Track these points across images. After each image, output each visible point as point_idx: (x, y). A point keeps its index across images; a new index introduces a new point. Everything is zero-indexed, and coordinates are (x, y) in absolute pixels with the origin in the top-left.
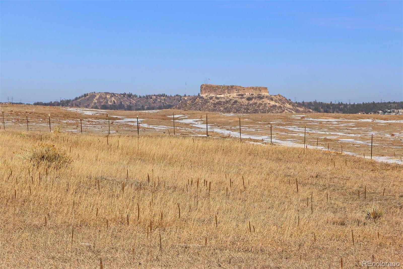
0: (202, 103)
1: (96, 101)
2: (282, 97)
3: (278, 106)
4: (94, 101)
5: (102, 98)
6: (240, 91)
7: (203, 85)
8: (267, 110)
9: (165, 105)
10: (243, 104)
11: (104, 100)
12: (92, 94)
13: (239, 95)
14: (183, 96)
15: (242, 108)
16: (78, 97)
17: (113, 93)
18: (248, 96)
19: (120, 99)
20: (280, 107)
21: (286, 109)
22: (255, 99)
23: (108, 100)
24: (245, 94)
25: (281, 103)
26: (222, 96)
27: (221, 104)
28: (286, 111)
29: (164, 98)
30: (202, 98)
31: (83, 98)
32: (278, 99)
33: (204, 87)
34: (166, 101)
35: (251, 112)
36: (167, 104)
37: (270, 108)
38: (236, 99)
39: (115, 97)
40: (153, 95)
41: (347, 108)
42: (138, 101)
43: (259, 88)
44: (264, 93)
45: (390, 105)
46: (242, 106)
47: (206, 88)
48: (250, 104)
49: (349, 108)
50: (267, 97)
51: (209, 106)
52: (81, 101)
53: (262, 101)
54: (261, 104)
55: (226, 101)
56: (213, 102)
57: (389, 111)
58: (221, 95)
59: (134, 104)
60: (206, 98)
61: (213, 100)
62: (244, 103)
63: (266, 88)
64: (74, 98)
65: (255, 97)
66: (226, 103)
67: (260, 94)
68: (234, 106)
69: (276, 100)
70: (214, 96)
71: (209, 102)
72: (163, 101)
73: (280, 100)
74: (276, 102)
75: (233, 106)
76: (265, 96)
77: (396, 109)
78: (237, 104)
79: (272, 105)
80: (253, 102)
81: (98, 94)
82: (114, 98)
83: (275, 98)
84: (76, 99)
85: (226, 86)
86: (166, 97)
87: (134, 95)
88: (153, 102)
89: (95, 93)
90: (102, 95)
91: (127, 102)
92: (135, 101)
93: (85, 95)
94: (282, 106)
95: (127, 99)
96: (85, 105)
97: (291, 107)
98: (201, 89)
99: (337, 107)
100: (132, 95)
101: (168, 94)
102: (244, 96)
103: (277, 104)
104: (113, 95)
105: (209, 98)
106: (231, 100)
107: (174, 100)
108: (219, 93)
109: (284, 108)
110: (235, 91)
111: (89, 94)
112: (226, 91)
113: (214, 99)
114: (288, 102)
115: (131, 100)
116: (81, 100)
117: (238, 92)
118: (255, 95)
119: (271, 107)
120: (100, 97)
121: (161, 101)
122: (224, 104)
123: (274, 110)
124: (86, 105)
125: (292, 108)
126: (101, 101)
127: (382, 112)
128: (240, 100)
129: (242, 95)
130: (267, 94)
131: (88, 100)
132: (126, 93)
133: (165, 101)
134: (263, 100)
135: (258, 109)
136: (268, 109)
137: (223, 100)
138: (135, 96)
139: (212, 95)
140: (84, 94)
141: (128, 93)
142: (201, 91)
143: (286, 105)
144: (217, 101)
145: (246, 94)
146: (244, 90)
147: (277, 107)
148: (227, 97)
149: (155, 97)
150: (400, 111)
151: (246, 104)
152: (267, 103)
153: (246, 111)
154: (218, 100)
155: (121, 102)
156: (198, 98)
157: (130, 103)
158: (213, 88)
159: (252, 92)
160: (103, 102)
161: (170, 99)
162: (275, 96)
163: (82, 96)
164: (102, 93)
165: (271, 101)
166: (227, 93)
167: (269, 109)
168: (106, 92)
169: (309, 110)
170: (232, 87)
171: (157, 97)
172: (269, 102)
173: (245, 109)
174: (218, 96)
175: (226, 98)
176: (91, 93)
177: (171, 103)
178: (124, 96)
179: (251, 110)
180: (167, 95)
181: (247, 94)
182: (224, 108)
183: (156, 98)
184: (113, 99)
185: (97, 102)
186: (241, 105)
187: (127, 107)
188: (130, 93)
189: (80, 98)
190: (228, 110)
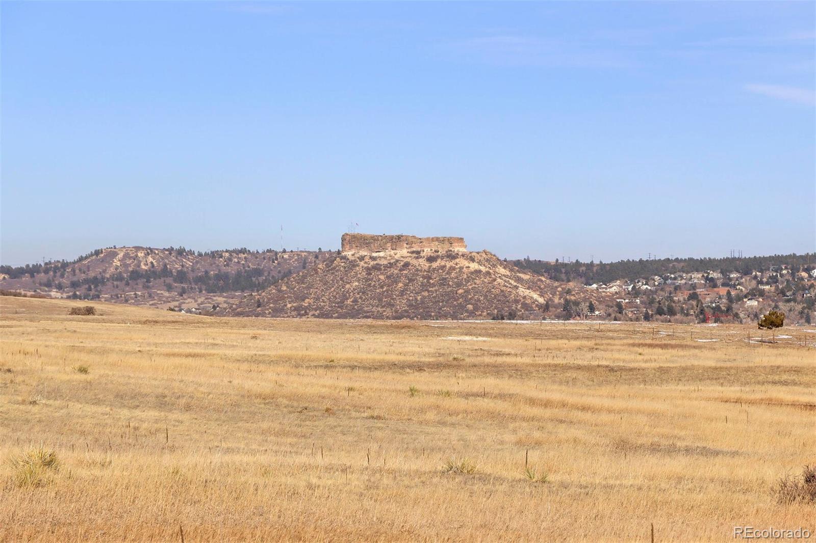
0: (345, 268)
1: (118, 264)
2: (491, 254)
3: (484, 271)
4: (114, 264)
5: (130, 258)
6: (413, 245)
7: (347, 234)
8: (465, 279)
9: (247, 268)
10: (420, 268)
11: (133, 262)
12: (110, 250)
13: (413, 252)
14: (280, 252)
15: (418, 275)
16: (84, 256)
17: (150, 249)
18: (429, 254)
19: (163, 259)
20: (488, 273)
21: (500, 277)
22: (442, 259)
23: (140, 262)
24: (423, 251)
25: (490, 266)
26: (382, 254)
27: (380, 268)
28: (499, 280)
29: (246, 255)
30: (345, 258)
31: (94, 257)
32: (484, 258)
33: (348, 238)
34: (248, 262)
35: (436, 282)
36: (251, 266)
37: (469, 275)
38: (406, 260)
39: (153, 255)
40: (225, 250)
41: (592, 271)
42: (197, 262)
43: (448, 240)
44: (458, 249)
45: (671, 265)
46: (419, 272)
47: (350, 240)
48: (434, 269)
49: (597, 271)
50: (463, 256)
51: (358, 273)
52: (89, 264)
53: (455, 263)
54: (454, 269)
55: (389, 263)
56: (366, 265)
57: (673, 276)
58: (380, 252)
59: (190, 269)
60: (353, 259)
61: (366, 263)
62: (422, 266)
63: (462, 239)
64: (76, 258)
65: (442, 256)
66: (388, 268)
67: (451, 251)
68: (405, 272)
69: (480, 260)
70: (366, 254)
71: (358, 265)
72: (243, 262)
73: (487, 261)
74: (481, 265)
75: (402, 272)
76: (460, 254)
77: (683, 272)
78: (409, 269)
79: (473, 270)
80: (439, 265)
81: (122, 250)
82: (151, 257)
83: (477, 257)
84: (81, 259)
85: (389, 236)
86: (248, 254)
87: (188, 251)
88: (225, 263)
89: (115, 248)
90: (128, 253)
91: (177, 264)
92: (191, 262)
93: (97, 253)
94: (491, 271)
95: (177, 258)
96: (97, 270)
97: (508, 273)
98: (342, 243)
99: (574, 269)
100: (185, 250)
101: (252, 249)
102: (422, 254)
103: (483, 268)
104: (149, 251)
105: (358, 258)
106: (397, 261)
107: (264, 258)
108: (376, 249)
109: (494, 275)
110: (405, 245)
111: (104, 251)
112: (389, 245)
113: (367, 260)
114: (501, 264)
115: (184, 260)
116: (89, 262)
117: (411, 247)
118: (442, 252)
119: (472, 273)
120: (126, 256)
121: (239, 262)
122: (386, 268)
123: (477, 278)
124: (101, 270)
125: (509, 275)
126: (128, 262)
127: (659, 278)
128: (414, 262)
129: (418, 253)
130: (462, 250)
131: (103, 261)
132: (173, 247)
133: (246, 261)
134: (456, 260)
135: (448, 278)
136: (465, 276)
137: (383, 261)
138: (191, 253)
139: (363, 253)
140: (96, 251)
141: (178, 247)
142: (343, 245)
143: (499, 269)
144: (372, 263)
145: (425, 250)
146: (421, 242)
147: (482, 273)
148: (390, 256)
149: (227, 255)
150: (693, 277)
151: (426, 268)
152: (465, 267)
153: (425, 280)
154: (375, 262)
155: (165, 265)
156: (338, 259)
157: (183, 266)
158: (364, 240)
159: (435, 246)
160: (132, 265)
161: (257, 258)
162: (478, 253)
163: (92, 255)
164: (129, 248)
165: (471, 262)
166: (389, 248)
167: (468, 277)
168: (137, 245)
169: (540, 277)
170: (399, 238)
171: (231, 255)
172: (467, 264)
173: (424, 277)
174: (374, 255)
175: (388, 258)
176: (107, 248)
177: (258, 265)
178: (170, 254)
179: (436, 278)
180: (249, 251)
181: (427, 251)
182: (385, 276)
183: (229, 257)
184: (150, 259)
185: (121, 265)
186: (417, 270)
187: (177, 273)
188: (180, 247)
189: (86, 258)
190: (393, 280)
